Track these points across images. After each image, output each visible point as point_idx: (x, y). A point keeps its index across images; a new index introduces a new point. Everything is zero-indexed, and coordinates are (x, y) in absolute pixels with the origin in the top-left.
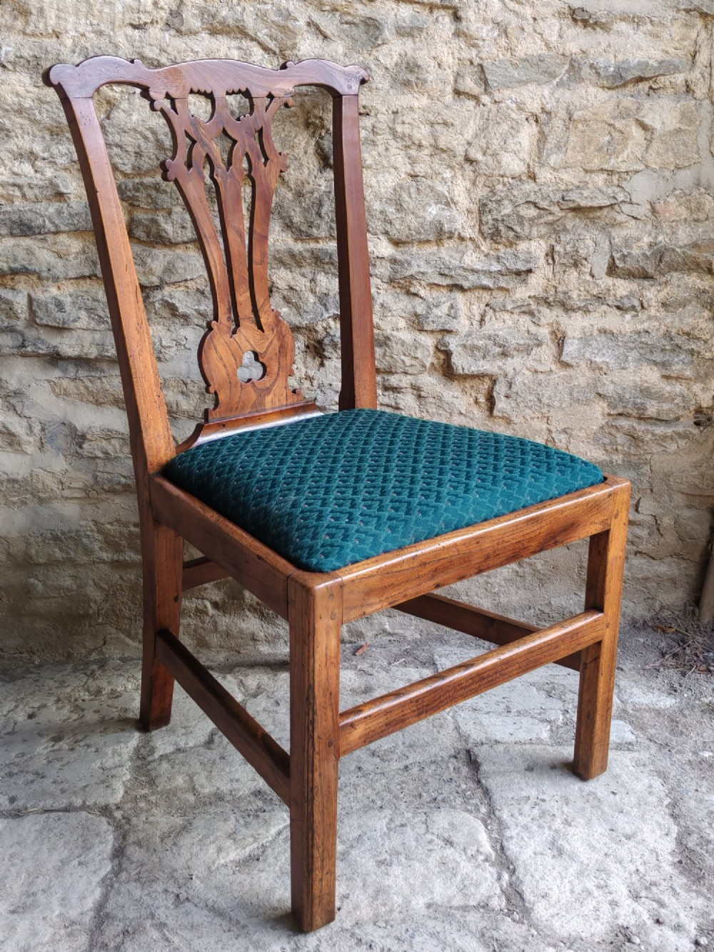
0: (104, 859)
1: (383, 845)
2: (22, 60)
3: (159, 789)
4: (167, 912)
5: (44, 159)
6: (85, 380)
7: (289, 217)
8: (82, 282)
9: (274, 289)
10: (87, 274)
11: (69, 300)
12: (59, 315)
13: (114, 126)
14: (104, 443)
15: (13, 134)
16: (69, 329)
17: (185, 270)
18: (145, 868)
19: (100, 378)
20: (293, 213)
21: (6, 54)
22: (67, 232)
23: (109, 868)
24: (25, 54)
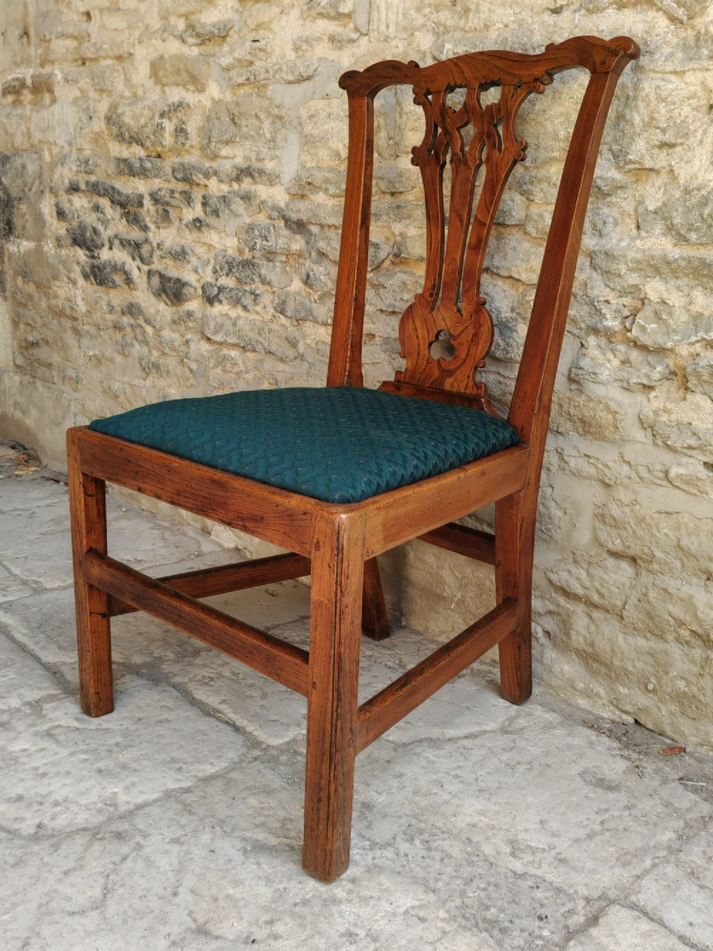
0: (196, 776)
4: (159, 841)
7: (671, 217)
9: (646, 301)
18: (203, 800)
20: (674, 214)
23: (188, 785)
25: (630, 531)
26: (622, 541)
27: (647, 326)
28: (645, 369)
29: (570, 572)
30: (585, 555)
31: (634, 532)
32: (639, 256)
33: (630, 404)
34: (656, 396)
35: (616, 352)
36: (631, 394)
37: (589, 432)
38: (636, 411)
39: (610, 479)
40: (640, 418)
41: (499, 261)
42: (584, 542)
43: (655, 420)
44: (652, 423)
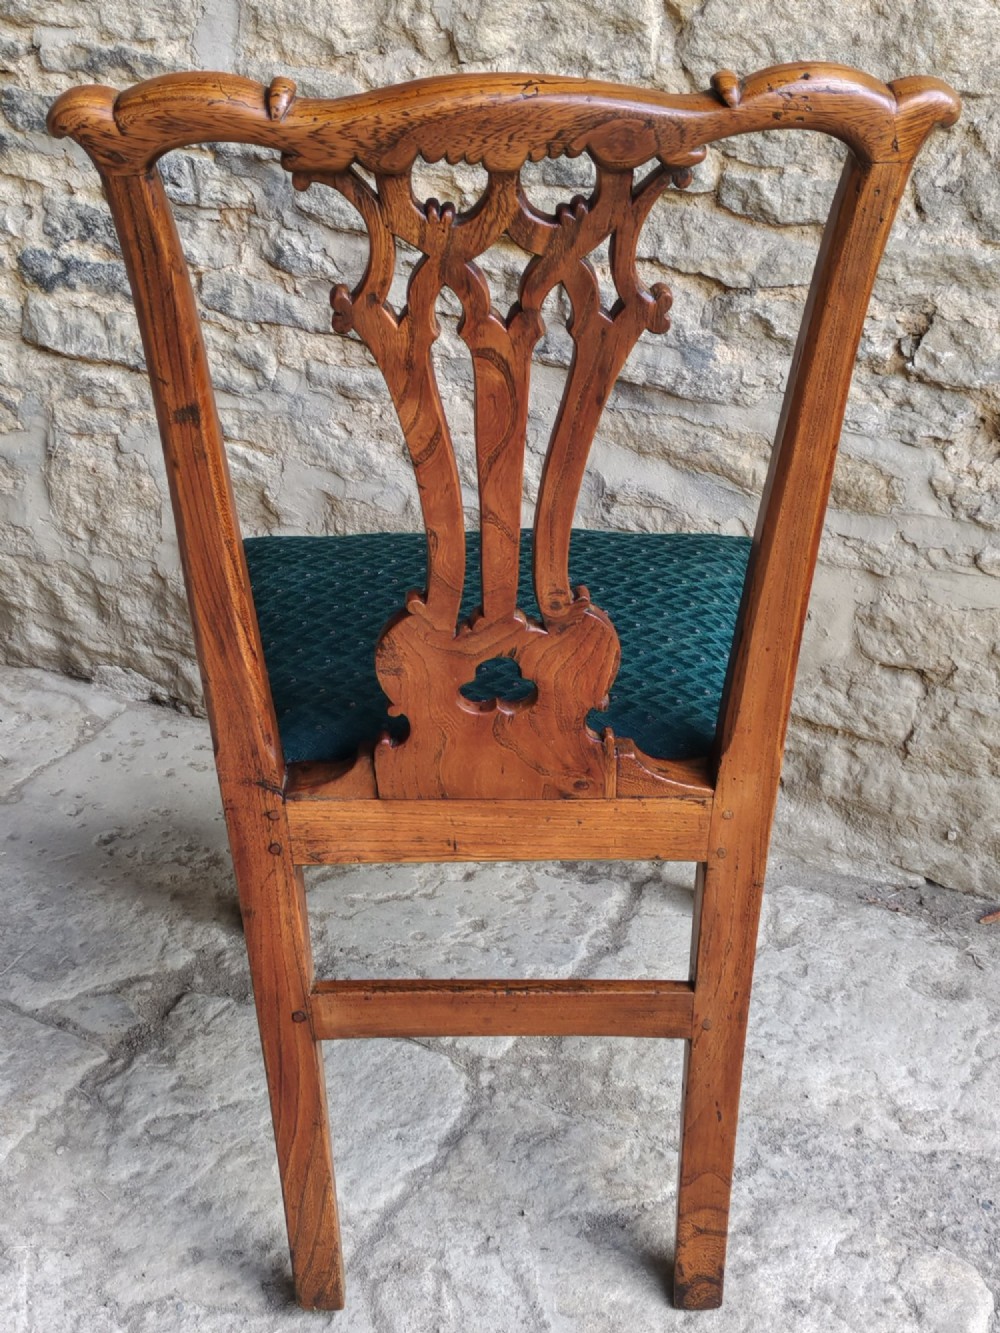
0: (432, 1141)
1: (812, 1277)
3: (562, 1056)
4: (463, 1257)
5: (602, 70)
6: (626, 414)
7: (978, 203)
9: (936, 319)
10: (646, 256)
13: (707, 27)
14: (642, 512)
15: (561, 26)
17: (793, 269)
18: (473, 1177)
19: (646, 415)
20: (984, 198)
23: (430, 1158)
25: (918, 637)
26: (905, 651)
27: (939, 354)
28: (938, 416)
29: (818, 697)
30: (844, 672)
31: (924, 638)
32: (926, 256)
33: (912, 465)
34: (956, 453)
35: (888, 391)
36: (917, 451)
37: (845, 503)
38: (926, 475)
39: (883, 568)
40: (931, 484)
41: (675, 249)
42: (840, 654)
43: (955, 486)
44: (950, 490)
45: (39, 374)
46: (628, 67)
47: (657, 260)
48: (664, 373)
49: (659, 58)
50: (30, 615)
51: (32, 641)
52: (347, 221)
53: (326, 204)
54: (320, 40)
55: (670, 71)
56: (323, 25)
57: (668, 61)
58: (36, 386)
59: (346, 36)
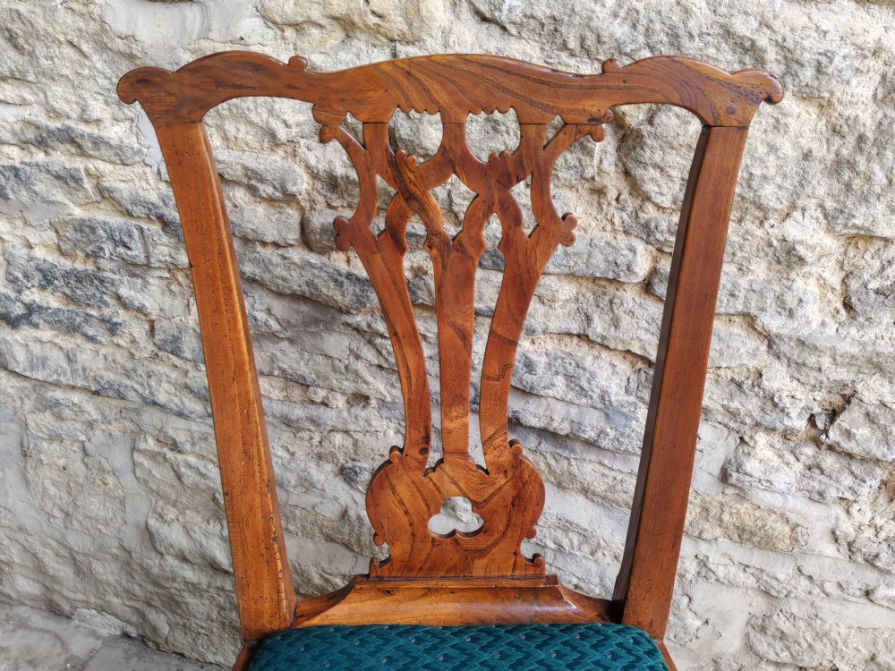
2: (531, 21)
6: (548, 456)
8: (567, 339)
9: (854, 401)
10: (575, 332)
11: (544, 359)
12: (528, 377)
13: (656, 137)
14: (559, 534)
15: (503, 128)
16: (538, 396)
17: (721, 354)
19: (568, 459)
21: (510, 11)
22: (558, 275)
24: (539, 14)
25: (805, 645)
26: (791, 653)
27: (854, 430)
28: (848, 481)
30: (734, 663)
31: (810, 646)
32: (855, 350)
33: (817, 519)
34: (859, 510)
35: (800, 456)
36: (824, 507)
37: (748, 540)
38: (830, 525)
39: (778, 592)
40: (833, 533)
41: (604, 329)
42: (732, 650)
43: (856, 537)
44: (851, 539)
45: (11, 391)
46: (569, 168)
47: (587, 336)
48: (588, 429)
49: (601, 161)
50: (17, 569)
51: (19, 589)
52: (290, 288)
53: (270, 272)
54: (262, 128)
55: (612, 174)
56: (265, 116)
57: (610, 164)
58: (10, 400)
59: (287, 126)
